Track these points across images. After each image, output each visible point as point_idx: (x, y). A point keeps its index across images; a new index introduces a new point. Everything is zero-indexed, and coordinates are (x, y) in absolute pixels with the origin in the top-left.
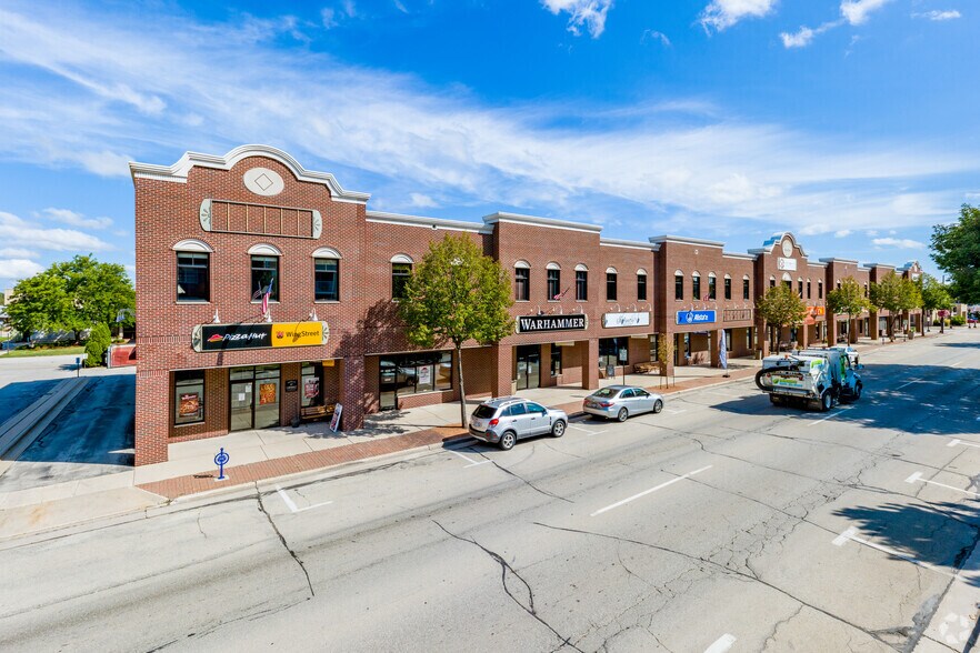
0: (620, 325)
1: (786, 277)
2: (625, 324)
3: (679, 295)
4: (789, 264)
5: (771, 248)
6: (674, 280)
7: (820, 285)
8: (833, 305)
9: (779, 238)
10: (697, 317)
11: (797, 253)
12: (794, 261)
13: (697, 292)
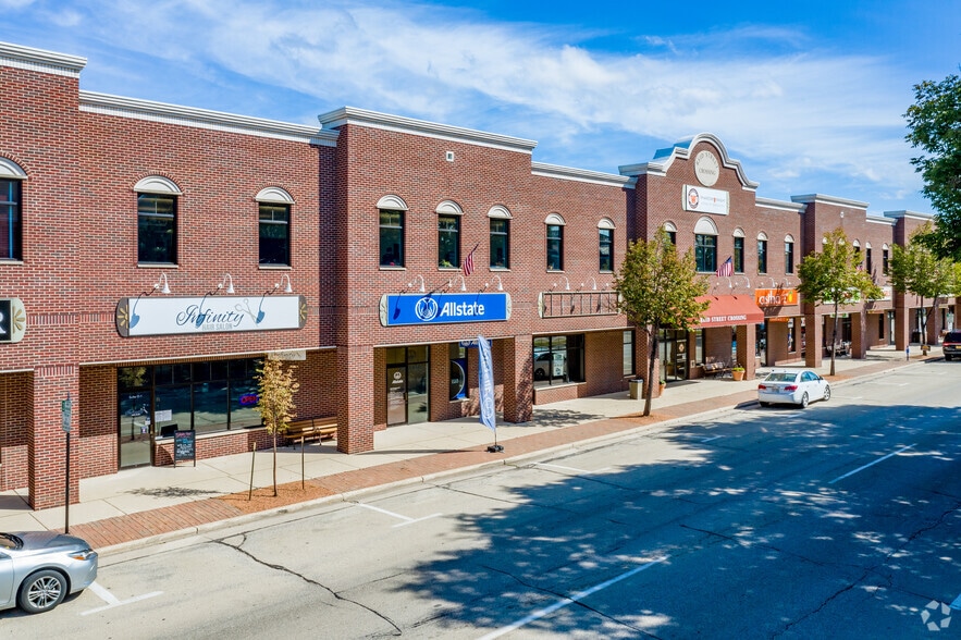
0: (191, 327)
1: (704, 227)
2: (206, 326)
3: (392, 251)
4: (709, 201)
5: (666, 164)
6: (374, 220)
7: (791, 245)
8: (812, 286)
9: (686, 145)
10: (449, 309)
11: (730, 178)
12: (723, 195)
13: (450, 251)
